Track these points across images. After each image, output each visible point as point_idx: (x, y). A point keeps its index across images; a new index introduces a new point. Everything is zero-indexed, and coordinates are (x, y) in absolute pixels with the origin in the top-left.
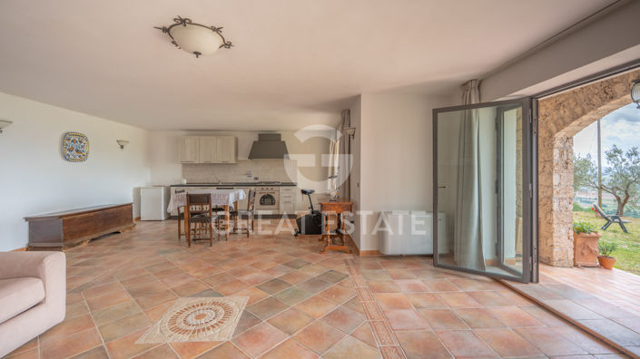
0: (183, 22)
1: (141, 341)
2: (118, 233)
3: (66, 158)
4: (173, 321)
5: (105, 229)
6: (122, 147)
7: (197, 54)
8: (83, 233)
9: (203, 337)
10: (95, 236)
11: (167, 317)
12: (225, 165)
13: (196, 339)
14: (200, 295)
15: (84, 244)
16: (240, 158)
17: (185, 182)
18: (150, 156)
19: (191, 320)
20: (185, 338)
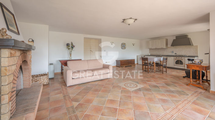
0: (124, 20)
1: (118, 84)
2: (131, 66)
3: (122, 48)
4: (125, 84)
5: (128, 65)
6: (134, 45)
7: (129, 24)
8: (124, 64)
9: (127, 88)
10: (126, 66)
11: (125, 83)
12: (162, 49)
13: (126, 88)
14: (134, 82)
15: (124, 67)
16: (168, 46)
17: (150, 54)
18: (141, 47)
19: (128, 85)
20: (124, 87)
